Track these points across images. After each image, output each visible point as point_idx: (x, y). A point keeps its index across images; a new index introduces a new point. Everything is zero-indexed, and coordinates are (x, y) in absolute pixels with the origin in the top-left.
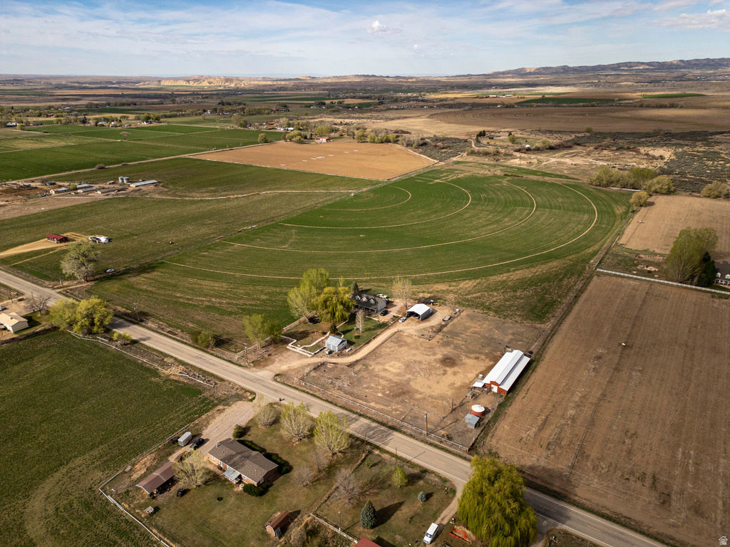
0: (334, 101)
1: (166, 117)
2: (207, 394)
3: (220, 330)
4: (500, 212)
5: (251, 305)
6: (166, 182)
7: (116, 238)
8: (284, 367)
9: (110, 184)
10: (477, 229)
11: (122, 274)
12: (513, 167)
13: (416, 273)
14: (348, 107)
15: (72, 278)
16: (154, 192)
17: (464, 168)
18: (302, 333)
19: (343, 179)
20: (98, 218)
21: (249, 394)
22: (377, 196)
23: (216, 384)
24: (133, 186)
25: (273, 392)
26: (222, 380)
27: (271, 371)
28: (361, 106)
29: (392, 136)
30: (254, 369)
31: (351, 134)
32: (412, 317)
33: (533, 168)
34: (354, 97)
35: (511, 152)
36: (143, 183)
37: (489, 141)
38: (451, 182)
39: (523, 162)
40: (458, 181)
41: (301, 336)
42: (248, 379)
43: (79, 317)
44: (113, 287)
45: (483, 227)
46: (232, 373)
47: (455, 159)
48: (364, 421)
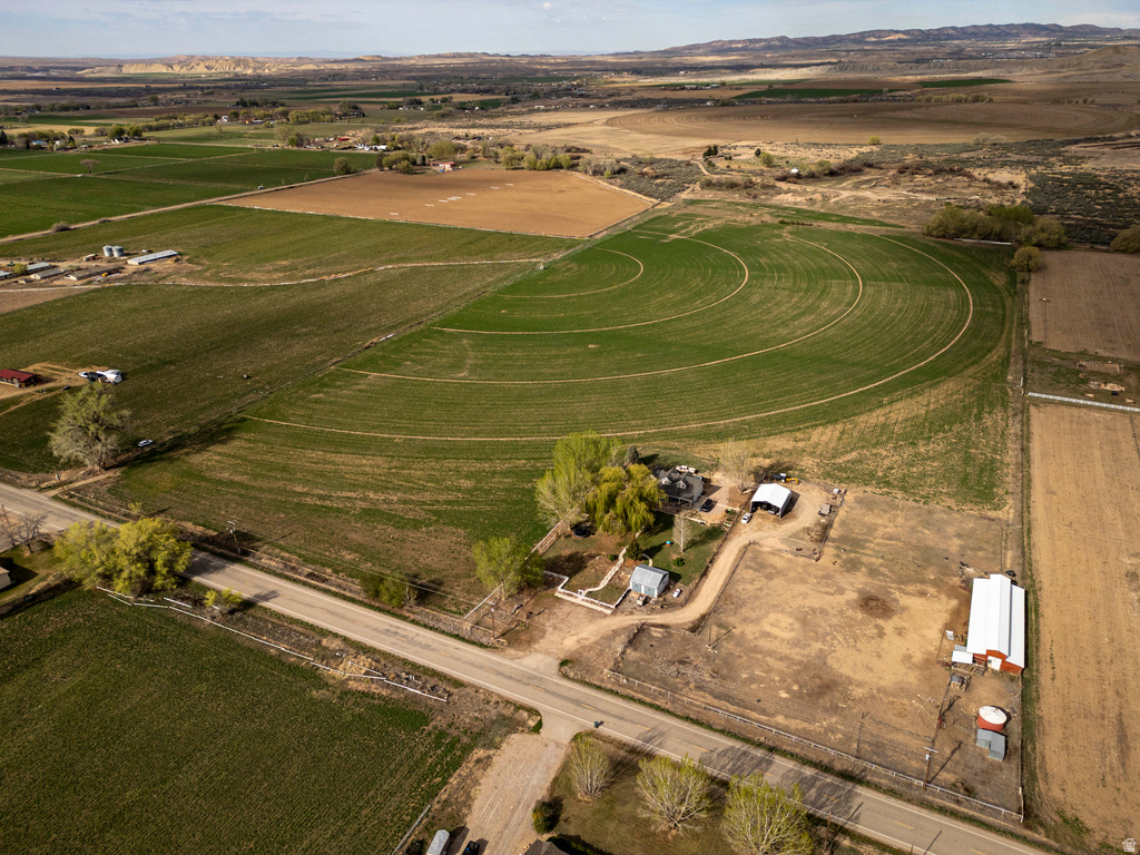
0: (435, 97)
1: (151, 129)
2: (439, 721)
3: (409, 563)
4: (807, 291)
5: (448, 502)
6: (194, 253)
7: (135, 372)
8: (570, 643)
9: (88, 260)
10: (784, 324)
11: (170, 449)
12: (786, 209)
13: (722, 417)
14: (462, 107)
15: (78, 464)
16: (177, 272)
17: (708, 212)
18: (570, 558)
19: (510, 237)
20: (85, 329)
22: (583, 268)
23: (450, 695)
24: (133, 262)
25: (572, 707)
26: (458, 684)
27: (547, 653)
28: (484, 106)
29: (563, 157)
30: (512, 651)
31: (492, 154)
32: (759, 511)
33: (817, 208)
34: (464, 91)
35: (772, 182)
36: (151, 257)
37: (727, 163)
38: (696, 237)
39: (798, 199)
40: (706, 235)
41: (573, 566)
42: (511, 678)
44: (160, 477)
45: (794, 318)
46: (473, 664)
47: (684, 195)
48: (783, 764)
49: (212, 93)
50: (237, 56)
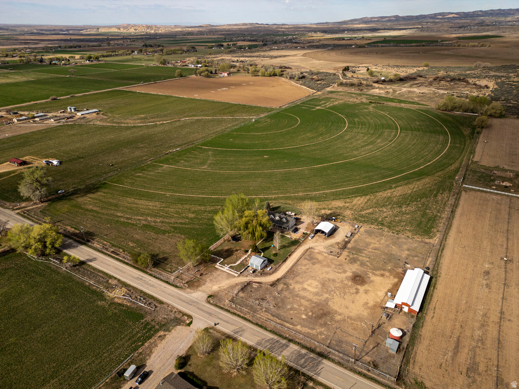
0: (229, 43)
1: (104, 56)
3: (156, 249)
5: (181, 223)
6: (106, 111)
7: (66, 161)
8: (215, 288)
9: (61, 112)
10: (357, 149)
11: (71, 195)
12: (374, 96)
14: (240, 48)
15: (28, 199)
16: (96, 119)
18: (227, 251)
21: (186, 318)
22: (273, 121)
23: (156, 307)
24: (79, 114)
25: (208, 315)
26: (161, 302)
27: (204, 292)
28: (250, 47)
29: (277, 71)
30: (189, 290)
31: (246, 69)
32: (319, 234)
33: (389, 96)
34: (244, 40)
35: (371, 83)
36: (87, 112)
37: (352, 74)
39: (381, 92)
40: (333, 107)
41: (227, 254)
42: (184, 301)
43: (32, 242)
44: (63, 207)
46: (170, 295)
47: (329, 89)
48: (294, 347)
49: (134, 41)
50: (148, 24)
